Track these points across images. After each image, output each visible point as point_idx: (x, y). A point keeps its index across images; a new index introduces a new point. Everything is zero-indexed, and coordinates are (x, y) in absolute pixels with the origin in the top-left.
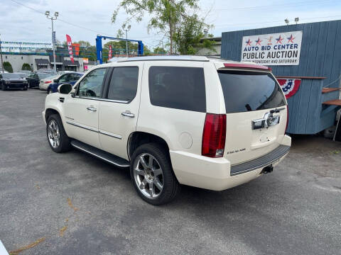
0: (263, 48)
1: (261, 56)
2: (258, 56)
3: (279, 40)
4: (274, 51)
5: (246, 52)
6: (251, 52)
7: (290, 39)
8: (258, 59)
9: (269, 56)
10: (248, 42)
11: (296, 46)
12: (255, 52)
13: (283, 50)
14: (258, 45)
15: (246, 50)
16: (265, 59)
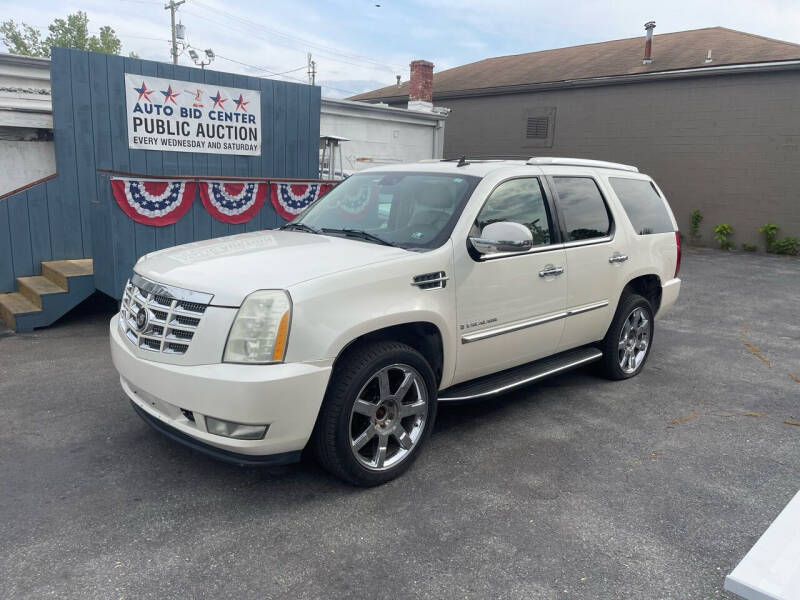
0: (184, 112)
1: (181, 128)
2: (173, 129)
3: (217, 99)
4: (211, 122)
5: (138, 114)
6: (154, 116)
7: (239, 102)
8: (176, 137)
9: (200, 131)
10: (142, 91)
11: (252, 120)
12: (163, 117)
13: (229, 123)
14: (170, 103)
15: (138, 108)
16: (193, 137)
